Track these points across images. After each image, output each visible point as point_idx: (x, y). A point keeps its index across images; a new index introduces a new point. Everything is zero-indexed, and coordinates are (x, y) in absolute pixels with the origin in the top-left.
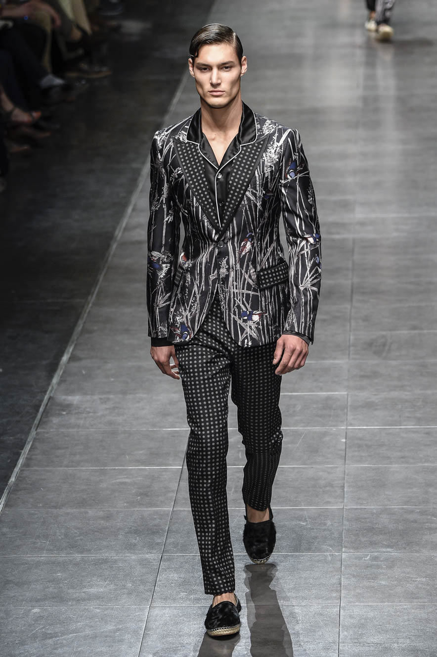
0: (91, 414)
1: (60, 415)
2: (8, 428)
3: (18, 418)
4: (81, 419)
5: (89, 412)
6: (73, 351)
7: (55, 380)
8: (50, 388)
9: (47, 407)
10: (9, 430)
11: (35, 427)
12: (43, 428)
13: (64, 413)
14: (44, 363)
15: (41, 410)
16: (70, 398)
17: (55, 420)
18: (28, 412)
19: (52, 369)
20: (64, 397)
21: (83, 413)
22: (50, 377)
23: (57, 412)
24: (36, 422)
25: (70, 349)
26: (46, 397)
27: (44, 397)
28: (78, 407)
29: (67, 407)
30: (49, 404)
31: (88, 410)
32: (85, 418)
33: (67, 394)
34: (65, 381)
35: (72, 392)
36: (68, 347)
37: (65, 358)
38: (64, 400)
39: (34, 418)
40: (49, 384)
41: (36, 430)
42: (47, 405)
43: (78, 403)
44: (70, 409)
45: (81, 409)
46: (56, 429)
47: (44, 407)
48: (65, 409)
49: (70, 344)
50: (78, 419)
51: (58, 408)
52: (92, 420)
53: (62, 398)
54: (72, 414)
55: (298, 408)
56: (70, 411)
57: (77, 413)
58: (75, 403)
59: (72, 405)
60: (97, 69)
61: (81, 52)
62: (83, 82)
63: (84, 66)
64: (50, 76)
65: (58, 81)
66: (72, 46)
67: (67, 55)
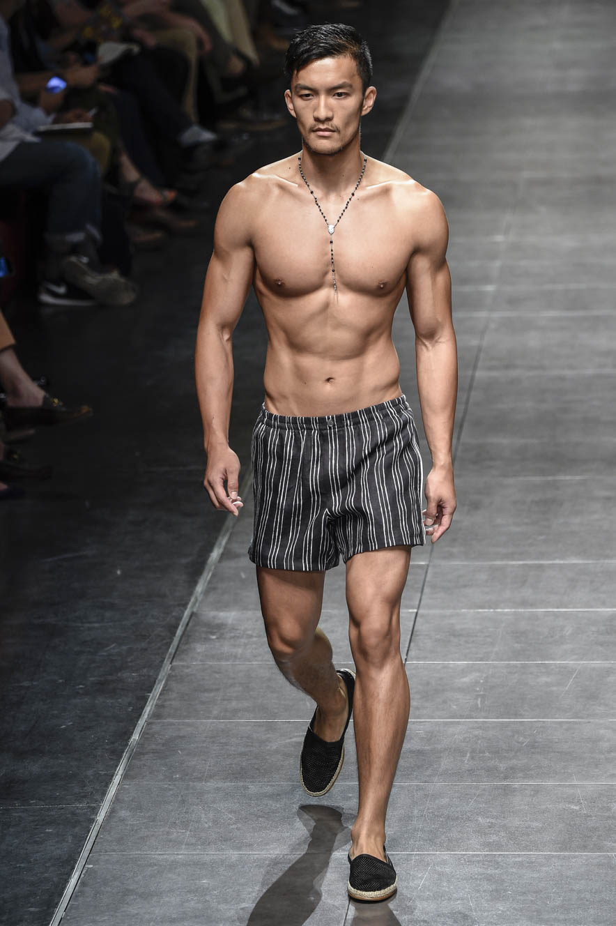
0: (254, 639)
1: (207, 640)
2: (129, 660)
3: (143, 645)
4: (239, 646)
5: (251, 636)
6: (227, 543)
7: (200, 588)
8: (193, 600)
9: (188, 628)
10: (130, 662)
11: (169, 658)
12: (182, 660)
13: (214, 637)
14: (184, 561)
15: (179, 632)
16: (222, 614)
17: (200, 648)
18: (159, 636)
19: (196, 570)
20: (213, 613)
21: (242, 637)
22: (193, 582)
23: (203, 636)
24: (172, 650)
25: (223, 541)
26: (187, 613)
27: (183, 613)
28: (233, 629)
29: (217, 628)
30: (190, 624)
31: (249, 632)
32: (245, 645)
33: (217, 609)
34: (215, 589)
35: (225, 606)
36: (220, 538)
37: (215, 554)
38: (214, 617)
39: (168, 645)
40: (191, 594)
41: (171, 663)
42: (187, 624)
43: (234, 622)
44: (222, 631)
45: (238, 632)
46: (201, 661)
47: (183, 628)
48: (215, 631)
49: (222, 533)
50: (234, 646)
51: (204, 629)
52: (256, 649)
53: (210, 614)
54: (225, 639)
55: (567, 631)
56: (223, 634)
57: (234, 637)
58: (230, 621)
59: (226, 625)
60: (266, 116)
61: (242, 91)
62: (245, 137)
63: (247, 113)
64: (195, 129)
65: (207, 136)
66: (229, 83)
67: (221, 97)
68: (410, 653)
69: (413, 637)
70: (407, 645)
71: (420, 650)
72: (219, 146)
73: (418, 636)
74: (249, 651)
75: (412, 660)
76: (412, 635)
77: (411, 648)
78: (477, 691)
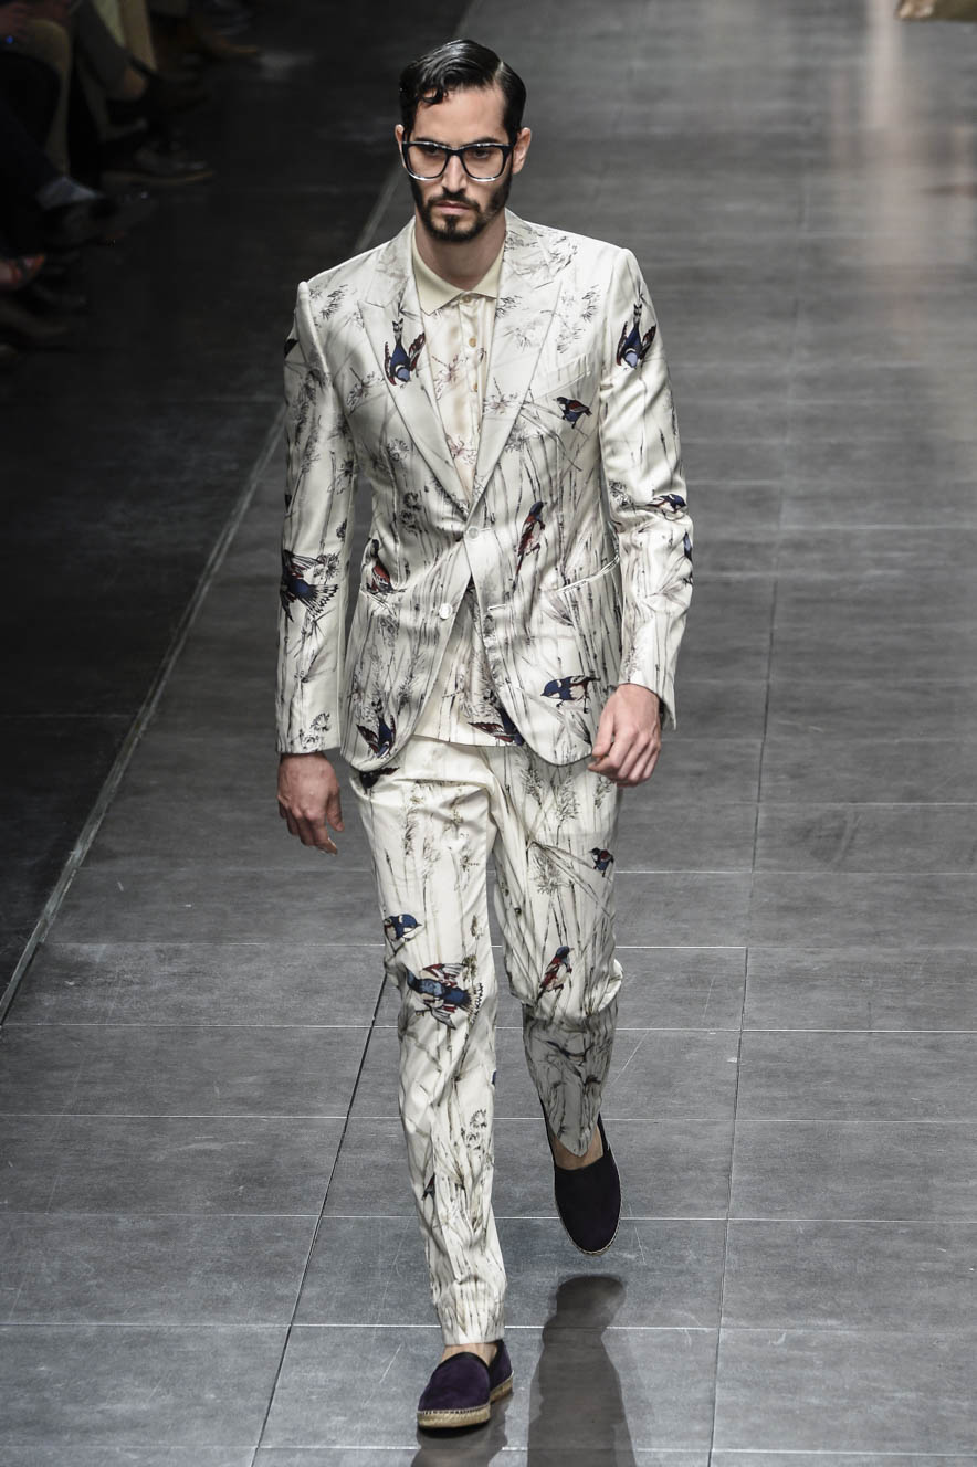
0: (136, 987)
1: (60, 987)
4: (111, 998)
5: (131, 983)
6: (97, 835)
7: (51, 906)
8: (39, 924)
9: (31, 969)
12: (20, 1019)
13: (71, 984)
14: (27, 863)
15: (16, 975)
16: (86, 947)
17: (49, 1000)
19: (46, 878)
20: (72, 945)
21: (116, 985)
22: (41, 896)
23: (55, 981)
24: (3, 1003)
25: (91, 832)
26: (30, 945)
27: (24, 944)
28: (103, 971)
29: (79, 969)
30: (34, 963)
31: (129, 977)
32: (121, 996)
33: (79, 940)
34: (75, 907)
35: (91, 935)
36: (86, 827)
37: (78, 853)
38: (73, 952)
40: (37, 914)
42: (30, 962)
43: (104, 960)
44: (84, 974)
45: (111, 975)
46: (50, 1020)
47: (23, 969)
48: (73, 973)
49: (90, 819)
50: (104, 997)
51: (57, 971)
52: (137, 1002)
53: (67, 947)
54: (89, 986)
56: (85, 979)
57: (102, 984)
58: (98, 959)
59: (89, 964)
60: (179, 165)
61: (141, 125)
62: (144, 196)
63: (147, 157)
64: (65, 180)
65: (83, 193)
67: (107, 130)
68: (380, 1012)
70: (377, 1000)
74: (126, 1006)
75: (384, 1021)
77: (381, 1004)
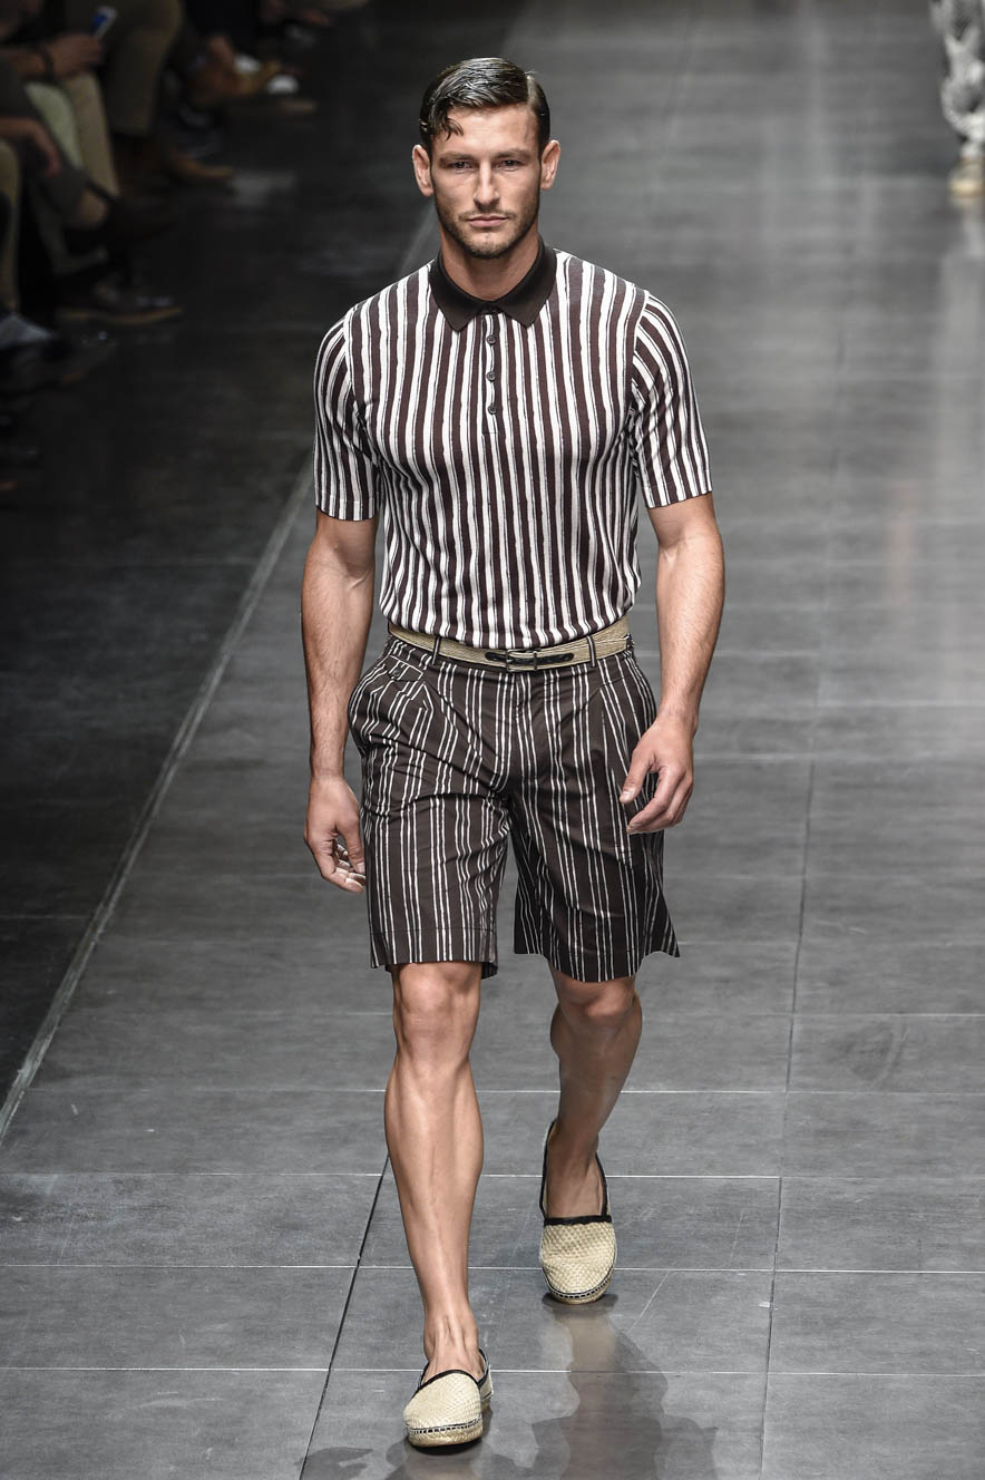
0: (92, 1223)
1: (6, 1223)
4: (63, 1235)
5: (86, 1218)
6: (48, 1052)
13: (19, 1219)
16: (35, 1178)
20: (19, 1176)
21: (69, 1220)
25: (41, 1047)
28: (54, 1204)
29: (27, 1203)
31: (83, 1211)
32: (75, 1233)
33: (28, 1169)
34: (23, 1133)
35: (41, 1164)
36: (36, 1042)
37: (26, 1071)
38: (20, 1184)
43: (56, 1193)
44: (33, 1209)
45: (63, 1209)
48: (21, 1208)
49: (40, 1034)
50: (55, 1235)
51: (3, 1205)
52: (93, 1240)
53: (14, 1178)
54: (38, 1222)
55: (646, 1214)
56: (34, 1214)
57: (54, 1219)
58: (48, 1192)
59: (38, 1197)
60: (142, 301)
61: (101, 255)
62: (102, 336)
63: (107, 292)
64: (14, 319)
65: (34, 333)
66: (78, 239)
67: (64, 262)
68: (365, 1251)
69: (372, 1222)
70: (362, 1237)
71: (385, 1245)
72: (56, 352)
73: (381, 1219)
74: (80, 1244)
75: (370, 1261)
76: (371, 1219)
77: (367, 1242)
78: (484, 1320)
